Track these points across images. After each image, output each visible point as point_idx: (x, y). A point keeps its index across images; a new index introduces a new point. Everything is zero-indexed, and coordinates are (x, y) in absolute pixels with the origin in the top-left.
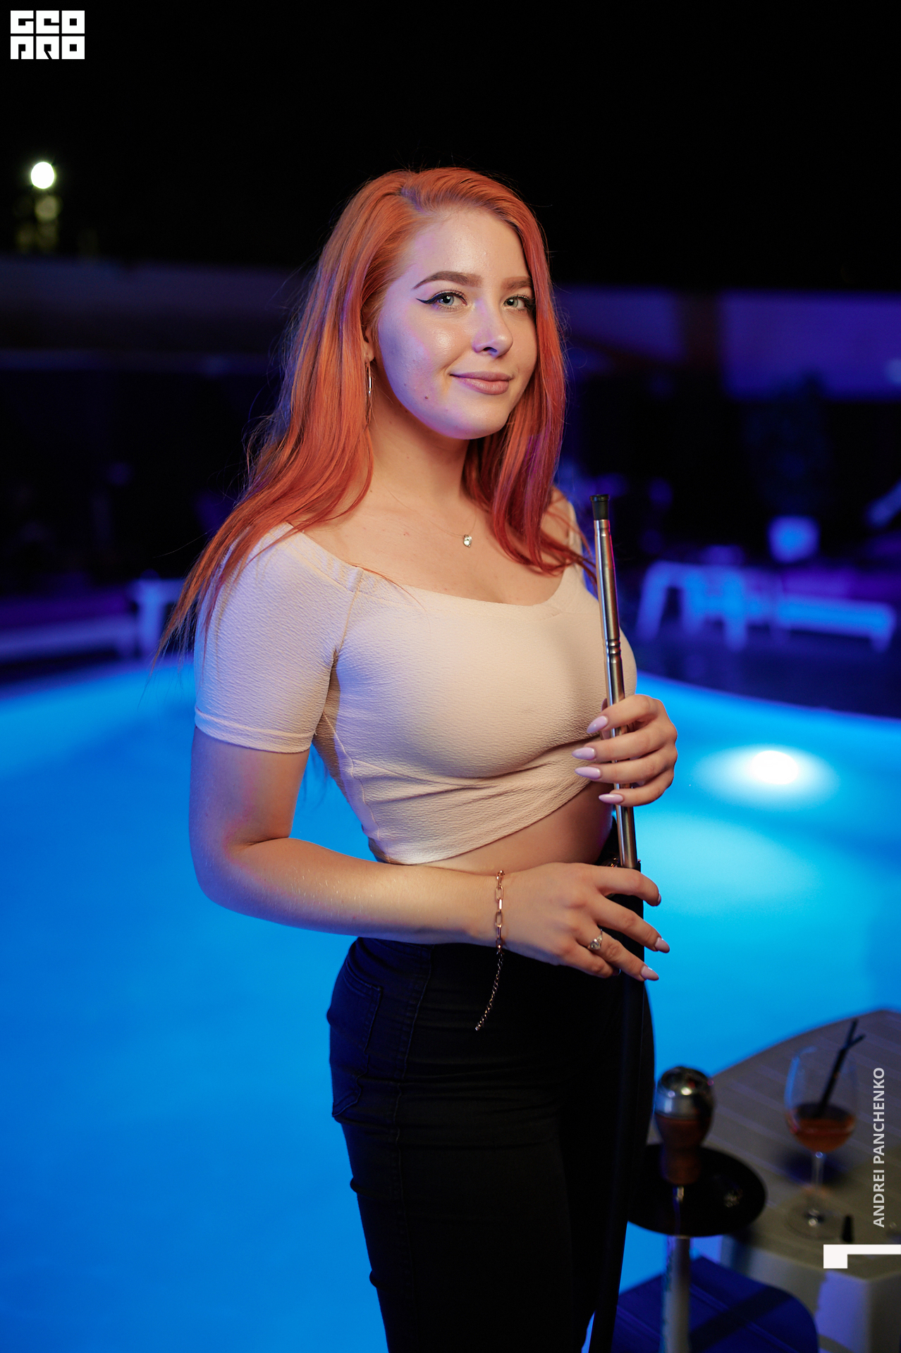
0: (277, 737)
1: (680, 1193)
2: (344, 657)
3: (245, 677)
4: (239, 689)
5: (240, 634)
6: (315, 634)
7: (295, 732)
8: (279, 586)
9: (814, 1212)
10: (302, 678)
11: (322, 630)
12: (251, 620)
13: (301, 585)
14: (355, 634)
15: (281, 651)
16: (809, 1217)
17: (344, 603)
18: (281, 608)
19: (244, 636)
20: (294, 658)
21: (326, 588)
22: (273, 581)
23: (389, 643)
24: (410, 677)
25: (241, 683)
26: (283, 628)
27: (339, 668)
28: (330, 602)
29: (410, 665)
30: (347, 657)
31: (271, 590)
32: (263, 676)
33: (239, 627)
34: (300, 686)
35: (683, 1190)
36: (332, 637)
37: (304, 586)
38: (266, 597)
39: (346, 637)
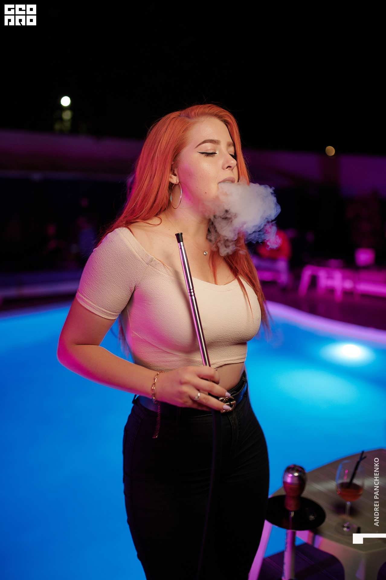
0: (105, 312)
1: (292, 514)
2: (139, 289)
3: (99, 286)
4: (96, 290)
5: (101, 269)
6: (129, 278)
7: (112, 312)
8: (119, 255)
9: (346, 525)
10: (121, 293)
11: (132, 277)
12: (106, 265)
13: (128, 257)
14: (145, 282)
15: (115, 281)
16: (344, 527)
17: (143, 269)
18: (118, 264)
19: (103, 271)
20: (119, 285)
21: (138, 261)
22: (118, 252)
23: (156, 288)
24: (160, 304)
25: (97, 288)
26: (118, 272)
27: (135, 293)
28: (138, 266)
29: (162, 299)
30: (140, 290)
31: (116, 256)
32: (106, 288)
33: (101, 267)
34: (119, 296)
35: (293, 513)
36: (135, 280)
37: (129, 258)
38: (114, 258)
39: (141, 282)
